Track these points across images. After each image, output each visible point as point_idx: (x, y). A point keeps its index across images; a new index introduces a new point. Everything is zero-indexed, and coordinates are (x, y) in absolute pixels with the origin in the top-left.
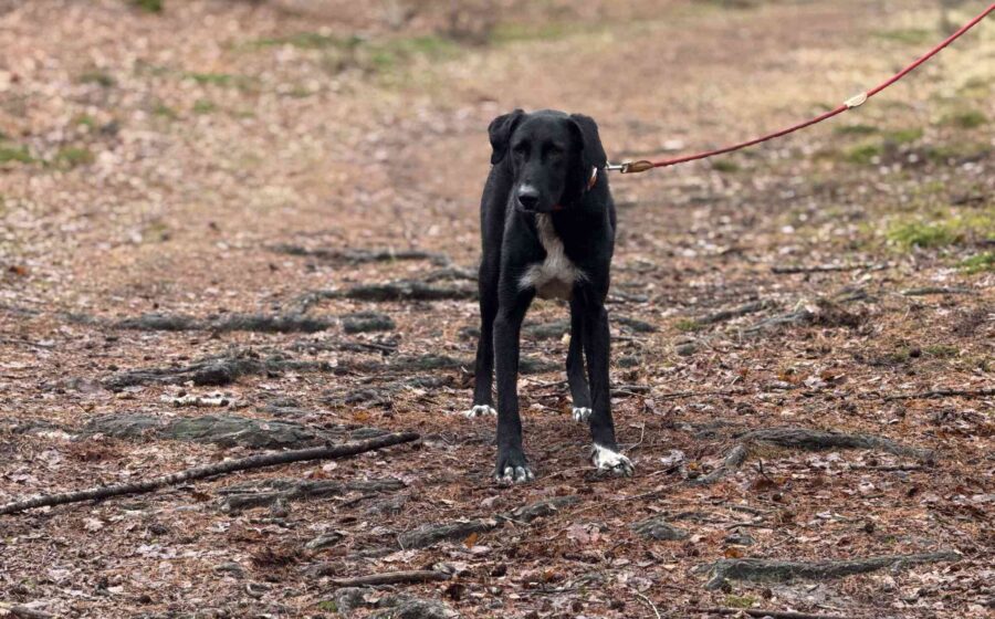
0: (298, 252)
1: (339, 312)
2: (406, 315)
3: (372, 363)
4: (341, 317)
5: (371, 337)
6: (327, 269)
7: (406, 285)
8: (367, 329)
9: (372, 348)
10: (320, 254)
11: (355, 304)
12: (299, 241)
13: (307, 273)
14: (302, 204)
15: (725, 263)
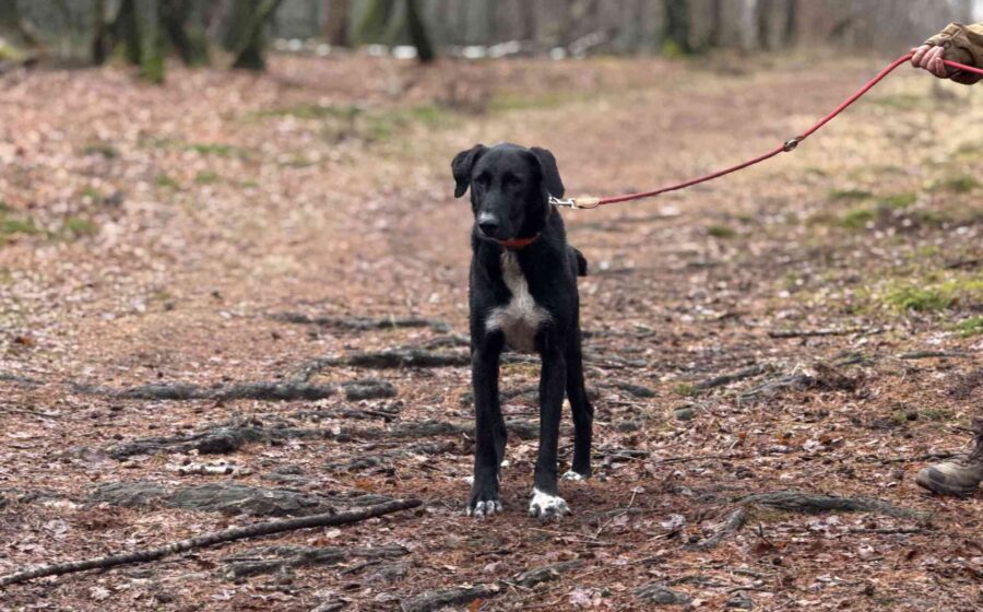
0: (300, 320)
1: (341, 379)
2: (408, 382)
3: (374, 430)
4: (343, 385)
5: (373, 404)
6: (329, 337)
7: (408, 352)
8: (369, 396)
9: (374, 415)
10: (322, 322)
11: (358, 371)
12: (301, 310)
13: (309, 341)
14: (304, 272)
15: (722, 328)
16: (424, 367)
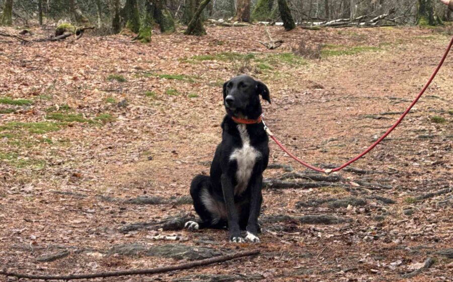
7: (270, 181)
16: (279, 189)
